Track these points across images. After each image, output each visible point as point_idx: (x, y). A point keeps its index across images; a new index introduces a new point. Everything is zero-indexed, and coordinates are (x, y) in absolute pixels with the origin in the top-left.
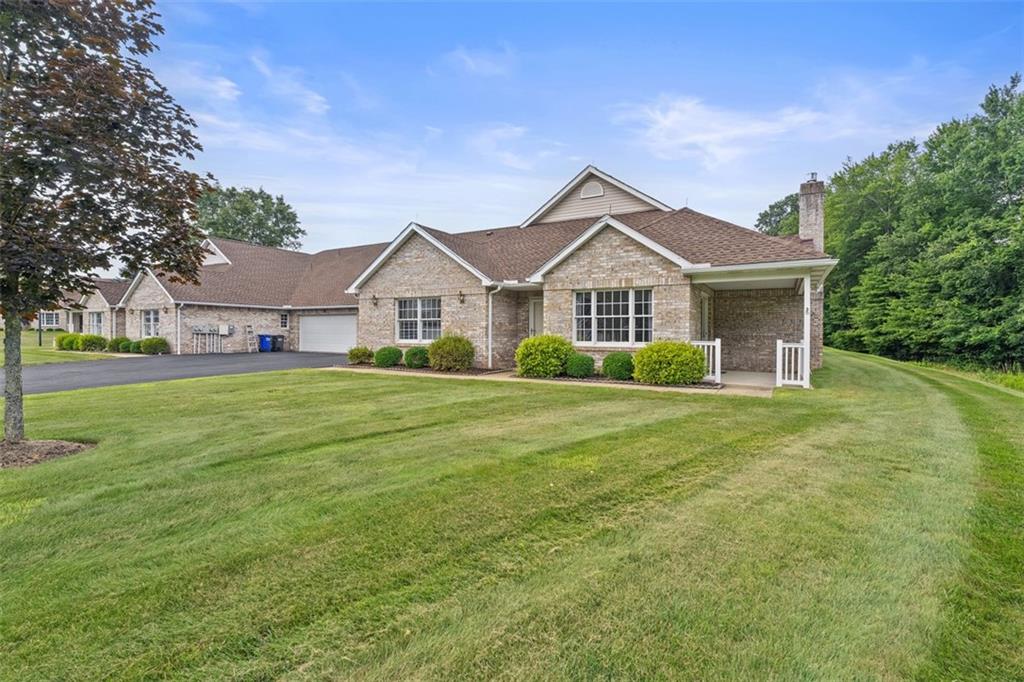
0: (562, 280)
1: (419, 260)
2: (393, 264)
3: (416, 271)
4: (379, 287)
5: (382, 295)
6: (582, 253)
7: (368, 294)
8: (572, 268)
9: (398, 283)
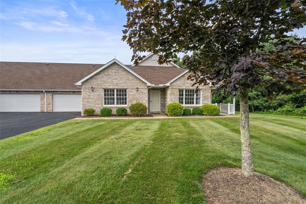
0: (175, 86)
1: (116, 74)
2: (102, 74)
3: (115, 78)
4: (94, 83)
5: (95, 87)
6: (182, 78)
7: (88, 85)
8: (179, 82)
9: (105, 82)
